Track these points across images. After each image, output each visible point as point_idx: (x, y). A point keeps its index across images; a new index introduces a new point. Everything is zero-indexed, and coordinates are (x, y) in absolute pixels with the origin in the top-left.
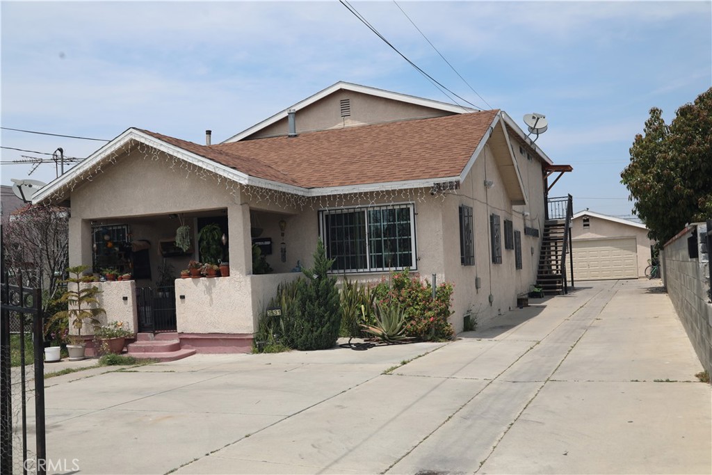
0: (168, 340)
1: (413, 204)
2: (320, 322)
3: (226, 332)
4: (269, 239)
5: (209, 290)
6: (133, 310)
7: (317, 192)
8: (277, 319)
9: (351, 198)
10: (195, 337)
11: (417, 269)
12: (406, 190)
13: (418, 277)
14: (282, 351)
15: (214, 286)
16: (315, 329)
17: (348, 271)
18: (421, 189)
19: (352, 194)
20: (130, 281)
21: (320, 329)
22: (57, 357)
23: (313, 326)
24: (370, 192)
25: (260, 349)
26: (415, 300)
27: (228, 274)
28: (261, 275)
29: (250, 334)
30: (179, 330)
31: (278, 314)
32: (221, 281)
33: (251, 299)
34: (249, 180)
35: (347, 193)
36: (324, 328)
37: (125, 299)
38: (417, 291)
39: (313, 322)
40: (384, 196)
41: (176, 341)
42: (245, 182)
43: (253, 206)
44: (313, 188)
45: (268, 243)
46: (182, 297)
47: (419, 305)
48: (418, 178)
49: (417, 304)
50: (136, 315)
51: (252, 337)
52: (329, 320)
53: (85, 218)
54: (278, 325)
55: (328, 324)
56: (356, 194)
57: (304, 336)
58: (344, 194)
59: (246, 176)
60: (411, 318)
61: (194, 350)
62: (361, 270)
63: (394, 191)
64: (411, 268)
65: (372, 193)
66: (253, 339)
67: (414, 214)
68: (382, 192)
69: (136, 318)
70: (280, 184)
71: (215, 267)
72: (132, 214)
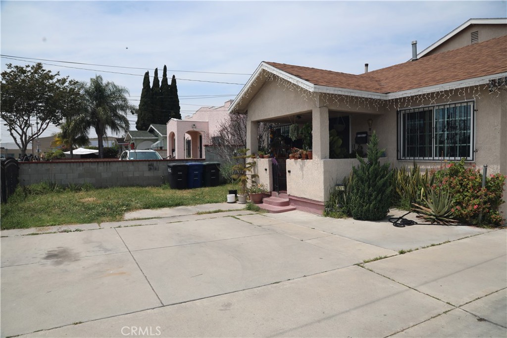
0: (284, 198)
1: (474, 101)
2: (369, 200)
3: (309, 198)
4: (366, 133)
5: (302, 168)
6: (270, 177)
7: (392, 96)
8: (341, 192)
9: (417, 99)
10: (295, 199)
11: (473, 160)
12: (462, 89)
13: (474, 166)
14: (341, 218)
15: (305, 166)
16: (365, 204)
17: (417, 158)
18: (476, 86)
19: (417, 95)
20: (267, 159)
21: (368, 205)
22: (233, 200)
23: (364, 202)
24: (431, 93)
25: (327, 214)
26: (466, 187)
27: (312, 159)
28: (335, 159)
29: (322, 202)
30: (288, 194)
31: (343, 189)
32: (308, 162)
33: (323, 177)
34: (315, 88)
35: (413, 95)
36: (372, 205)
37: (266, 170)
38: (468, 179)
39: (364, 199)
40: (443, 95)
41: (287, 200)
42: (312, 90)
43: (333, 108)
44: (389, 93)
45: (364, 135)
46: (289, 172)
47: (469, 192)
48: (475, 77)
49: (467, 191)
50: (272, 179)
51: (323, 204)
52: (376, 198)
53: (252, 120)
54: (342, 197)
55: (374, 202)
56: (420, 95)
57: (356, 209)
58: (412, 96)
59: (312, 85)
60: (458, 203)
61: (294, 207)
62: (427, 158)
63: (451, 91)
64: (468, 158)
65: (433, 93)
66: (324, 206)
67: (474, 110)
68: (442, 92)
69: (272, 182)
70: (351, 90)
71: (305, 152)
72: (270, 117)
